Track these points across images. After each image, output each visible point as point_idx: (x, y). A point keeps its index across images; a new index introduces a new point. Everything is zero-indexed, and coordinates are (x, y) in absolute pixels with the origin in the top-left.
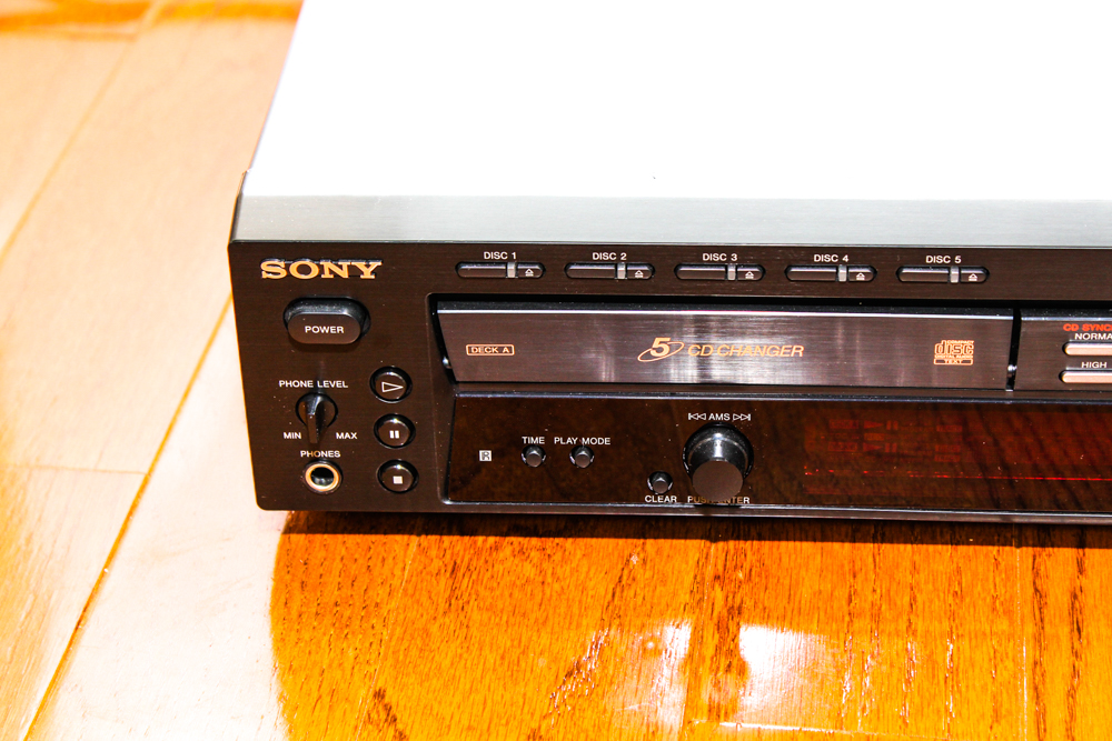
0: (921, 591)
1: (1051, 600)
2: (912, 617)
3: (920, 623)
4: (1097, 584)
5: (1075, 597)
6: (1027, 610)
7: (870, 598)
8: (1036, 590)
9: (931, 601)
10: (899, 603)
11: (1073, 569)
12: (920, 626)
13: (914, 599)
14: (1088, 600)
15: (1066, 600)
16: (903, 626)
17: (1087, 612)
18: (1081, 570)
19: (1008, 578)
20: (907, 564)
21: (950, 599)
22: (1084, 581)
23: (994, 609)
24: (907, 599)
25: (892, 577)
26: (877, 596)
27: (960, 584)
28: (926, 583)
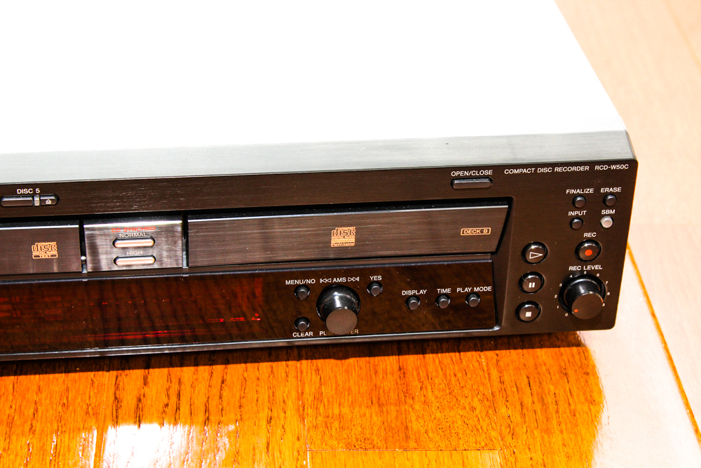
0: (41, 405)
1: (124, 404)
2: (34, 422)
3: (38, 426)
4: (154, 391)
5: (140, 400)
6: (108, 412)
7: (8, 412)
8: (116, 398)
9: (47, 411)
10: (26, 413)
11: (140, 382)
12: (38, 427)
13: (36, 410)
14: (147, 402)
15: (133, 403)
16: (27, 428)
17: (146, 410)
18: (145, 383)
19: (98, 392)
20: (35, 388)
21: (60, 408)
22: (146, 389)
23: (87, 413)
24: (32, 411)
25: (24, 397)
26: (12, 411)
27: (67, 398)
28: (46, 399)
